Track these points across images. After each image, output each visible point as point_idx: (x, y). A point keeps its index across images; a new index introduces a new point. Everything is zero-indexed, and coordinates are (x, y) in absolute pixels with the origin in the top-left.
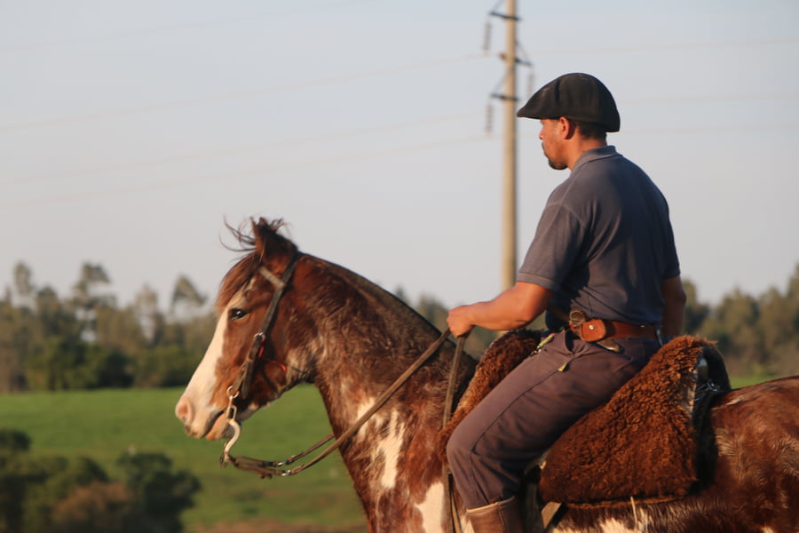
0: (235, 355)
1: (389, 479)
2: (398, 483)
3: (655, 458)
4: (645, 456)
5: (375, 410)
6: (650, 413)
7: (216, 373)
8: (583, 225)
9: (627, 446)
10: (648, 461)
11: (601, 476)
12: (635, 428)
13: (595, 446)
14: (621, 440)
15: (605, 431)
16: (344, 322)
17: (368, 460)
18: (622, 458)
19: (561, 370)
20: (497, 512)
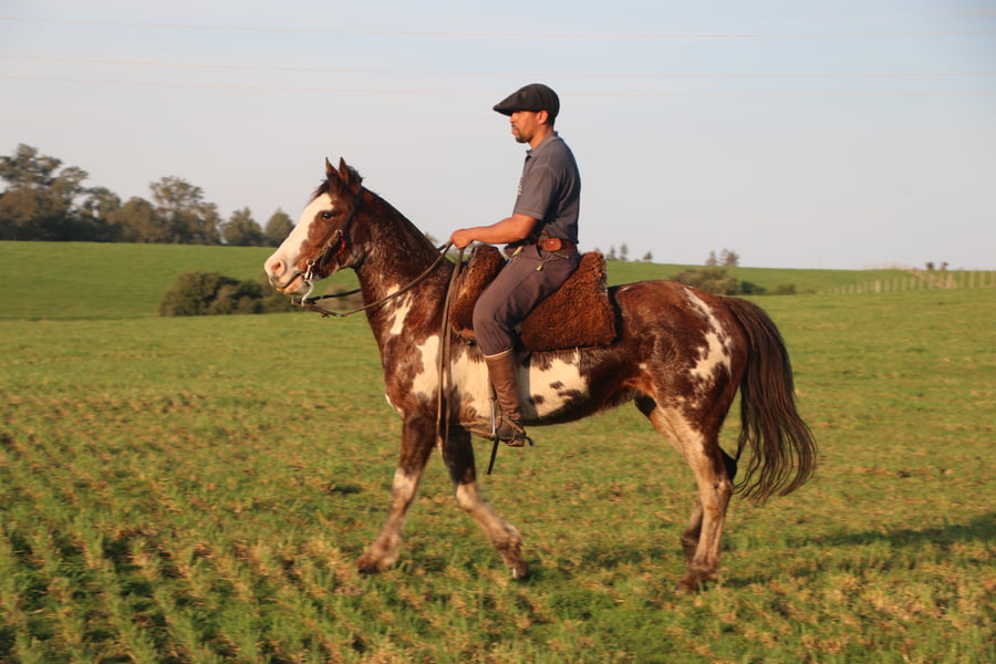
0: (318, 241)
1: (397, 329)
2: (404, 331)
3: (594, 322)
4: (587, 322)
5: (399, 294)
6: (588, 296)
7: (301, 249)
8: (559, 180)
9: (576, 316)
10: (590, 325)
11: (561, 333)
12: (580, 305)
13: (556, 317)
14: (572, 313)
15: (563, 307)
16: (388, 235)
17: (385, 320)
18: (574, 323)
19: (539, 269)
20: (507, 356)
